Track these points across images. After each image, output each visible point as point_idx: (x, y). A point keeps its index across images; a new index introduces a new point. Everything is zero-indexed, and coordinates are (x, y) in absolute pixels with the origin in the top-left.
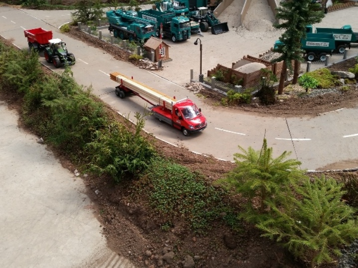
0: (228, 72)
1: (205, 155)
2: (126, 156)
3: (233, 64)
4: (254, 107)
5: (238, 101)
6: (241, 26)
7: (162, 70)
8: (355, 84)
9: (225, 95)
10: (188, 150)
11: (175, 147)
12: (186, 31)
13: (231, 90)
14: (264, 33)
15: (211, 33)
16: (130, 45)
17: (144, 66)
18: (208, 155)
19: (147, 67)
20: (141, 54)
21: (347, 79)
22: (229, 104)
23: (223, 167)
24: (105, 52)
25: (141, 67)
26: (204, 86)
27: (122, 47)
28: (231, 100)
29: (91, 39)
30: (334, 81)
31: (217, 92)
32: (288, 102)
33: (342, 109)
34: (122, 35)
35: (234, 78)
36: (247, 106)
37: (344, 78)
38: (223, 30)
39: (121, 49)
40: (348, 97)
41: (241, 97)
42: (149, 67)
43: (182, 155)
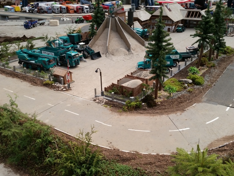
0: (120, 88)
1: (132, 152)
2: (84, 166)
3: (118, 81)
4: (145, 110)
5: (134, 107)
6: (108, 53)
7: (71, 90)
8: (193, 86)
9: (124, 104)
10: (119, 150)
11: (109, 149)
12: (77, 60)
13: (127, 101)
14: (123, 56)
15: (91, 59)
16: (41, 73)
17: (57, 89)
18: (134, 152)
19: (60, 89)
20: (52, 80)
21: (189, 84)
22: (129, 110)
23: (149, 159)
24: (22, 81)
25: (55, 89)
26: (107, 99)
27: (34, 75)
28: (130, 107)
29: (8, 72)
30: (182, 87)
31: (116, 102)
32: (164, 104)
33: (195, 104)
34: (30, 67)
35: (125, 91)
36: (140, 110)
37: (187, 84)
38: (98, 57)
39: (34, 77)
40: (194, 95)
41: (136, 105)
42: (61, 89)
43: (118, 155)
